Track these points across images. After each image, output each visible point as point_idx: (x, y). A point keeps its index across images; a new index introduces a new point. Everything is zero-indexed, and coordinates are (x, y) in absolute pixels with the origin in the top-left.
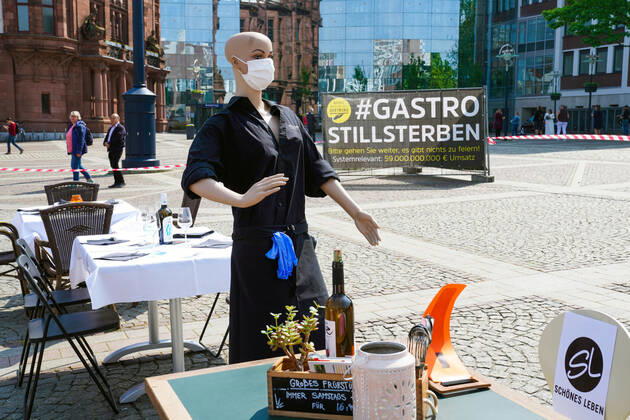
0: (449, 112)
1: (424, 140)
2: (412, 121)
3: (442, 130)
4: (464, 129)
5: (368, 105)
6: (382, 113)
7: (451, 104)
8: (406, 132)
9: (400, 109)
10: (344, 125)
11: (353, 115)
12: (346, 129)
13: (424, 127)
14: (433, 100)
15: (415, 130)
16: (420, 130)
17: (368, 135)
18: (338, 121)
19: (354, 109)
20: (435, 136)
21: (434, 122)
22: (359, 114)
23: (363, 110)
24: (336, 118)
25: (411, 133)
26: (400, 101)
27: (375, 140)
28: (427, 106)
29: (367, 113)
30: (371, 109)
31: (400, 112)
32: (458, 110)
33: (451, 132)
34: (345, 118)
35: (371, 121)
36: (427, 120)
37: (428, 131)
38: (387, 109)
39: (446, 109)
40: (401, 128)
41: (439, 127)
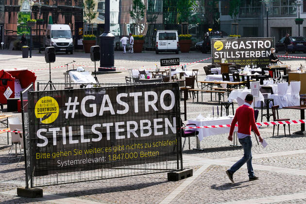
0: (260, 46)
1: (251, 57)
2: (246, 50)
3: (258, 53)
4: (266, 53)
5: (230, 44)
6: (235, 46)
7: (261, 43)
8: (244, 54)
9: (242, 45)
10: (221, 51)
11: (224, 47)
12: (221, 53)
13: (251, 52)
14: (254, 42)
15: (247, 53)
16: (249, 53)
17: (230, 55)
18: (218, 50)
19: (225, 45)
20: (255, 55)
21: (255, 50)
22: (226, 47)
23: (228, 45)
24: (218, 48)
25: (246, 54)
26: (242, 42)
27: (232, 57)
28: (252, 44)
29: (229, 46)
30: (231, 45)
31: (242, 46)
32: (263, 46)
33: (261, 54)
34: (221, 48)
35: (231, 50)
36: (252, 49)
37: (252, 53)
38: (237, 45)
39: (259, 45)
40: (242, 52)
41: (256, 52)
